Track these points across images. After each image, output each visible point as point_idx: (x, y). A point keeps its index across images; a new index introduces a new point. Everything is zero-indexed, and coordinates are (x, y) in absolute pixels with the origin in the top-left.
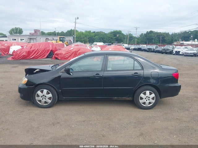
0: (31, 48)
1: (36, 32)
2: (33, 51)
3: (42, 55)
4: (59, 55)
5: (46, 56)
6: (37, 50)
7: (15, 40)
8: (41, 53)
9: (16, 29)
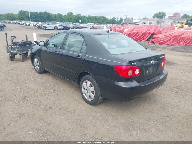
0: (132, 31)
1: (175, 15)
2: (134, 33)
3: (142, 38)
4: (156, 39)
5: (146, 39)
6: (138, 32)
7: (145, 23)
8: (141, 35)
9: (160, 13)
